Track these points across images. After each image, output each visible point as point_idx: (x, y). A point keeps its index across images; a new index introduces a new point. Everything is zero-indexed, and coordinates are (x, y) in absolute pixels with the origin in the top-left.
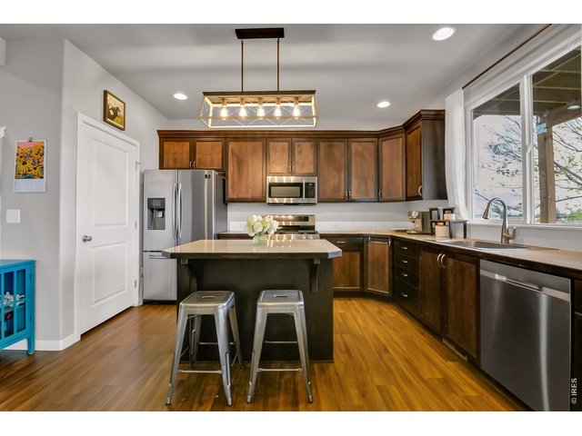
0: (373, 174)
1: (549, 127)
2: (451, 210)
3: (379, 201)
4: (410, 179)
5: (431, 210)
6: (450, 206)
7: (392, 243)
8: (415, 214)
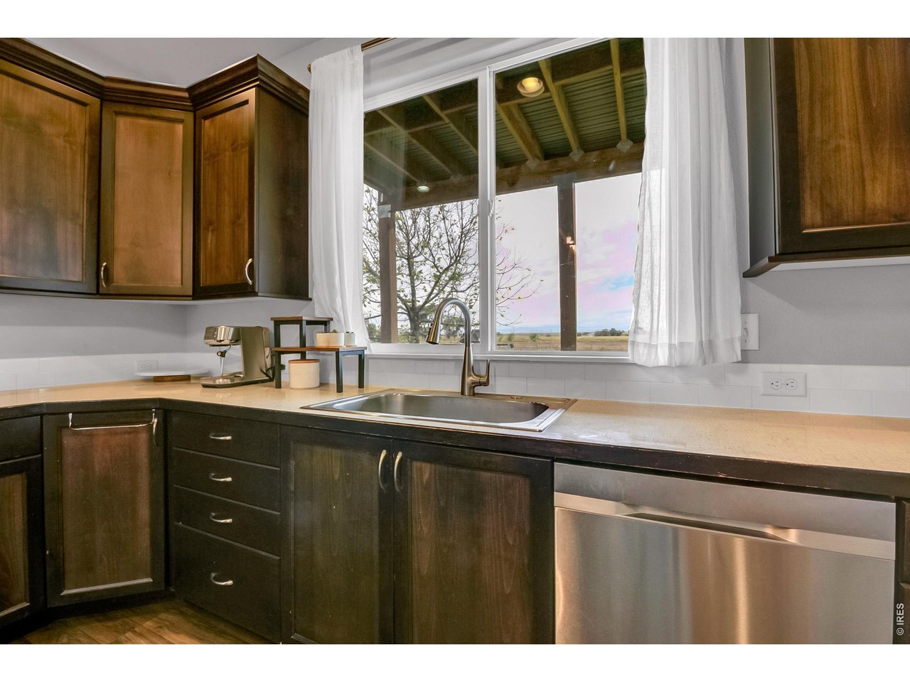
0: (79, 204)
1: (392, 212)
2: (325, 323)
3: (98, 294)
4: (209, 239)
5: (278, 323)
6: (319, 314)
7: (164, 424)
8: (224, 333)
